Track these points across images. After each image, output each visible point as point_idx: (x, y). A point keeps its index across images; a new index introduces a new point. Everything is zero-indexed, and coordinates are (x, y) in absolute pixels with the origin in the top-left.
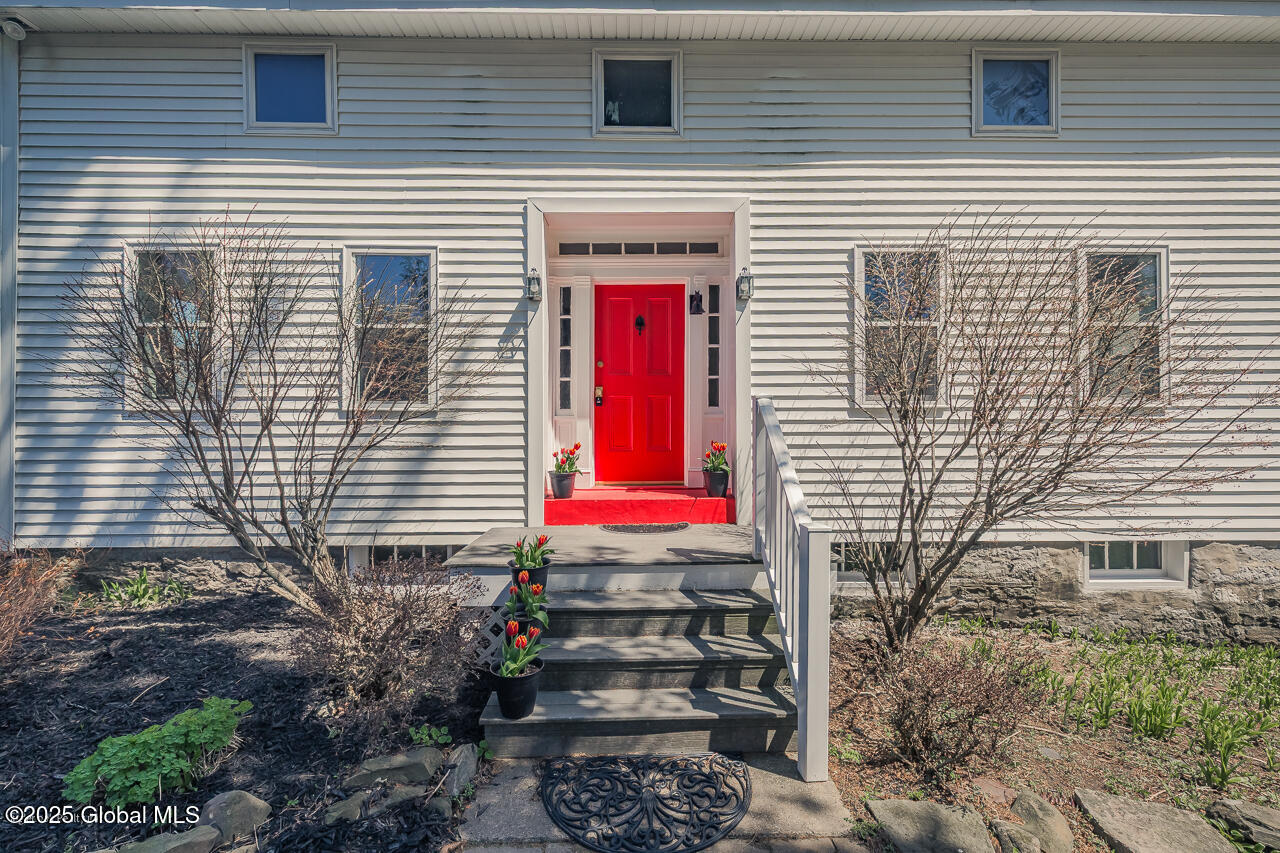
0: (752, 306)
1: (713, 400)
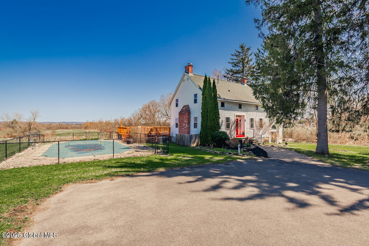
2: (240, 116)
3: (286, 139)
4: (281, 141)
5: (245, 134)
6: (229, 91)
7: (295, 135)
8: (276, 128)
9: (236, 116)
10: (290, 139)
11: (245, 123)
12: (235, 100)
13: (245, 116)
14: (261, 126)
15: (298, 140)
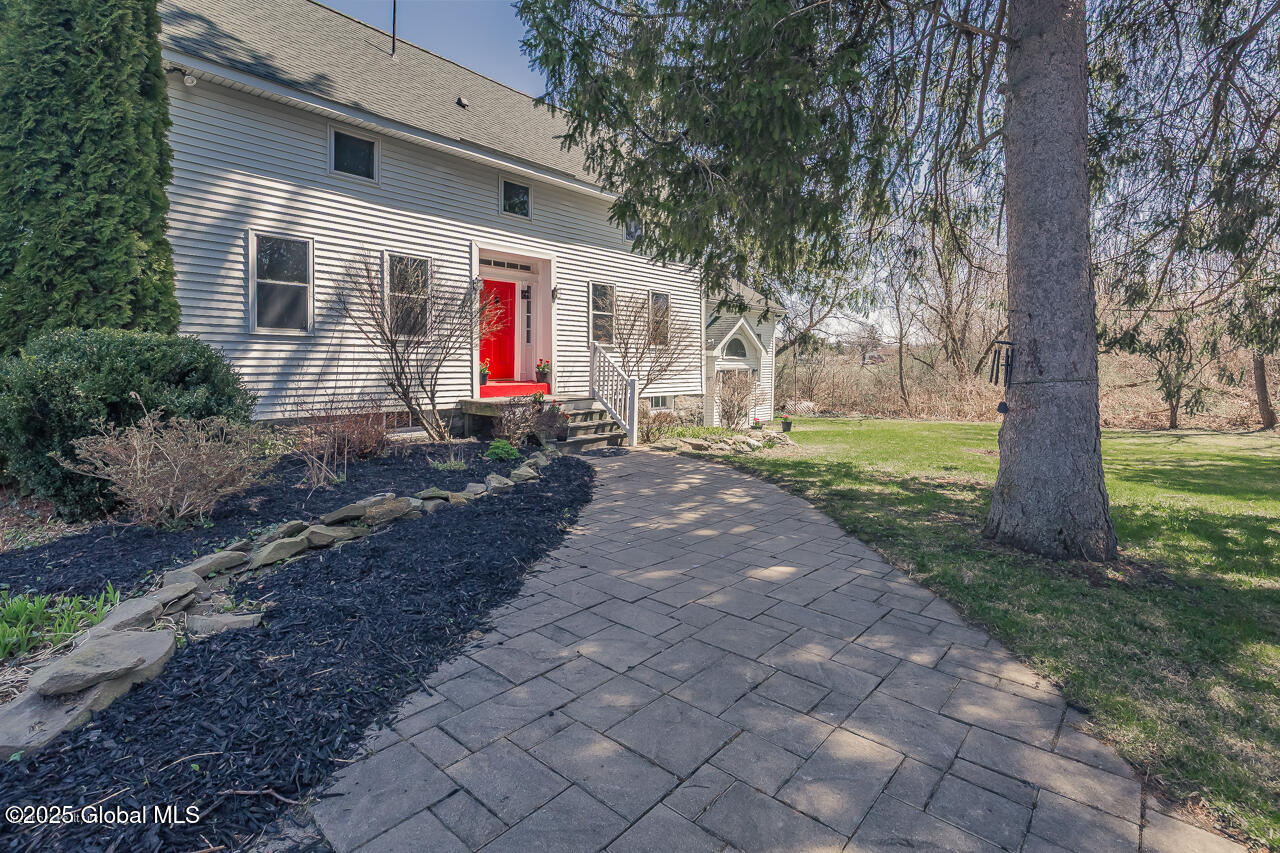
0: (557, 301)
1: (528, 341)
2: (526, 268)
3: (790, 404)
4: (764, 412)
5: (555, 374)
6: (459, 103)
7: (822, 388)
8: (744, 355)
9: (482, 262)
10: (807, 404)
11: (555, 307)
12: (463, 143)
13: (554, 265)
14: (659, 334)
15: (834, 405)
